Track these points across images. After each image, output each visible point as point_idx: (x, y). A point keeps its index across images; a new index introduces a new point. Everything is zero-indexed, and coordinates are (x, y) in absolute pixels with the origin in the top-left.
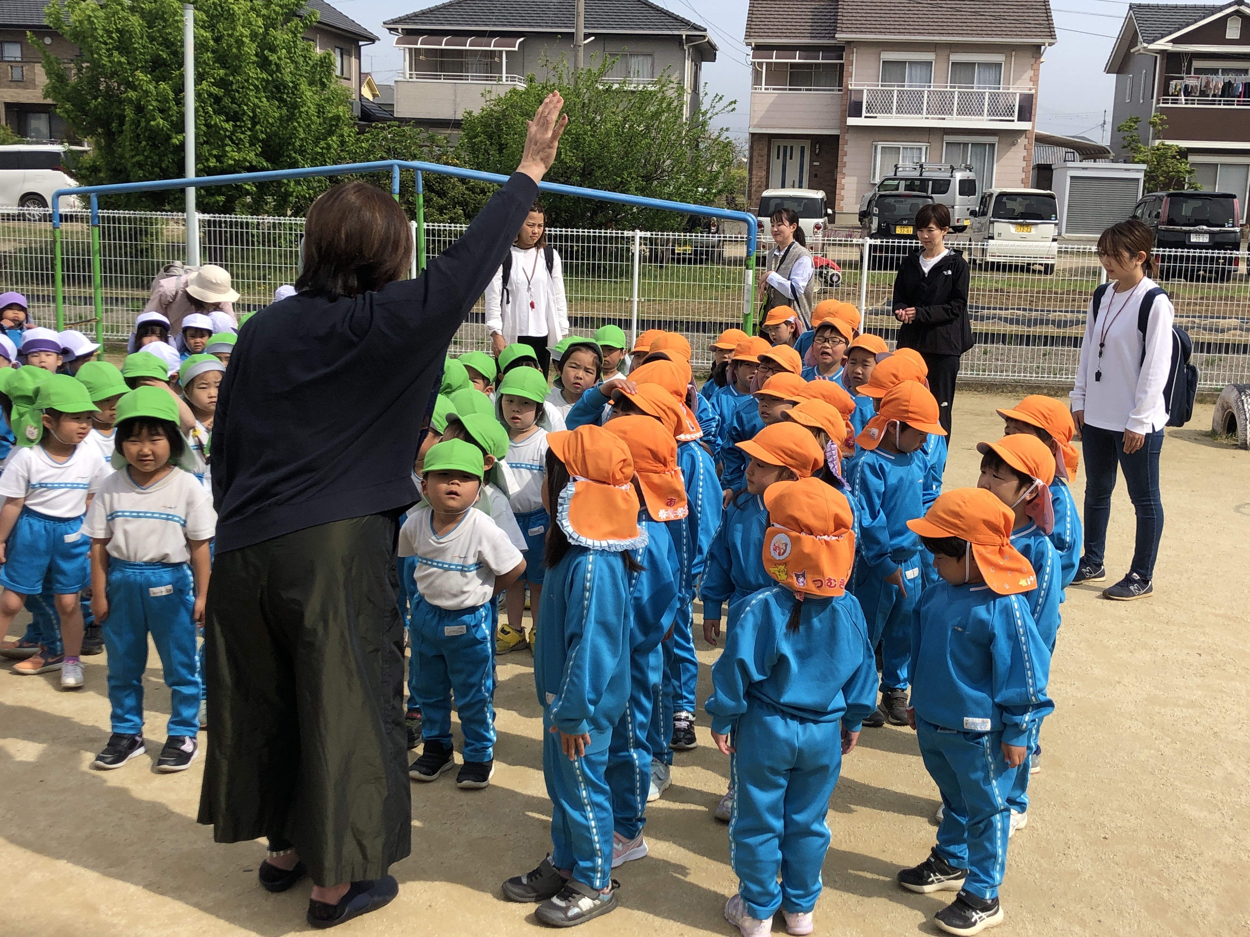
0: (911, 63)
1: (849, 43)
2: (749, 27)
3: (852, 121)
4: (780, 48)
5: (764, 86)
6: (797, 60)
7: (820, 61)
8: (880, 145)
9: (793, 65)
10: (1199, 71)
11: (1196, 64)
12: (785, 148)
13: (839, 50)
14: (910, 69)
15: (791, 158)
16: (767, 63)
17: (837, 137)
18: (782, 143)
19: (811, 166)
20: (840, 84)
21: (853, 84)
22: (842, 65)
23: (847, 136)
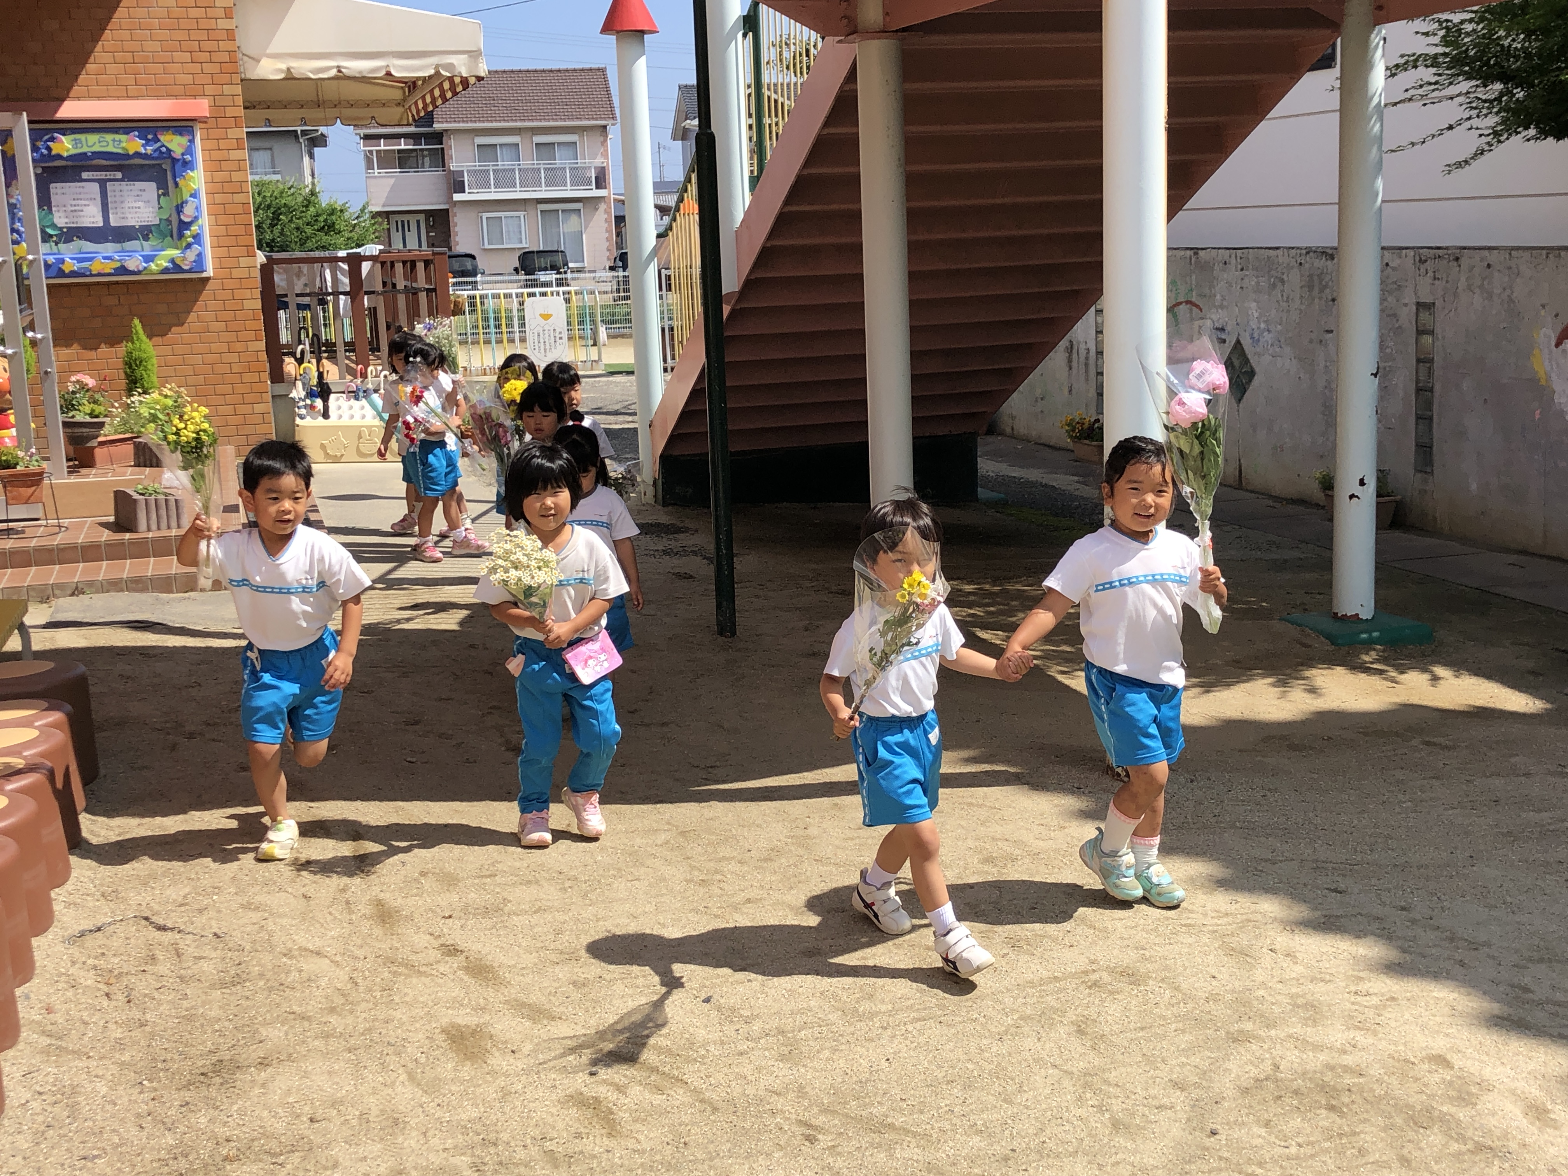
0: (501, 145)
1: (446, 131)
3: (457, 197)
4: (387, 137)
5: (376, 171)
6: (403, 147)
7: (423, 147)
8: (485, 215)
9: (399, 151)
12: (403, 222)
13: (438, 137)
14: (501, 150)
15: (409, 231)
16: (377, 151)
17: (447, 211)
18: (399, 218)
19: (428, 236)
20: (444, 166)
21: (453, 166)
22: (443, 149)
23: (455, 210)
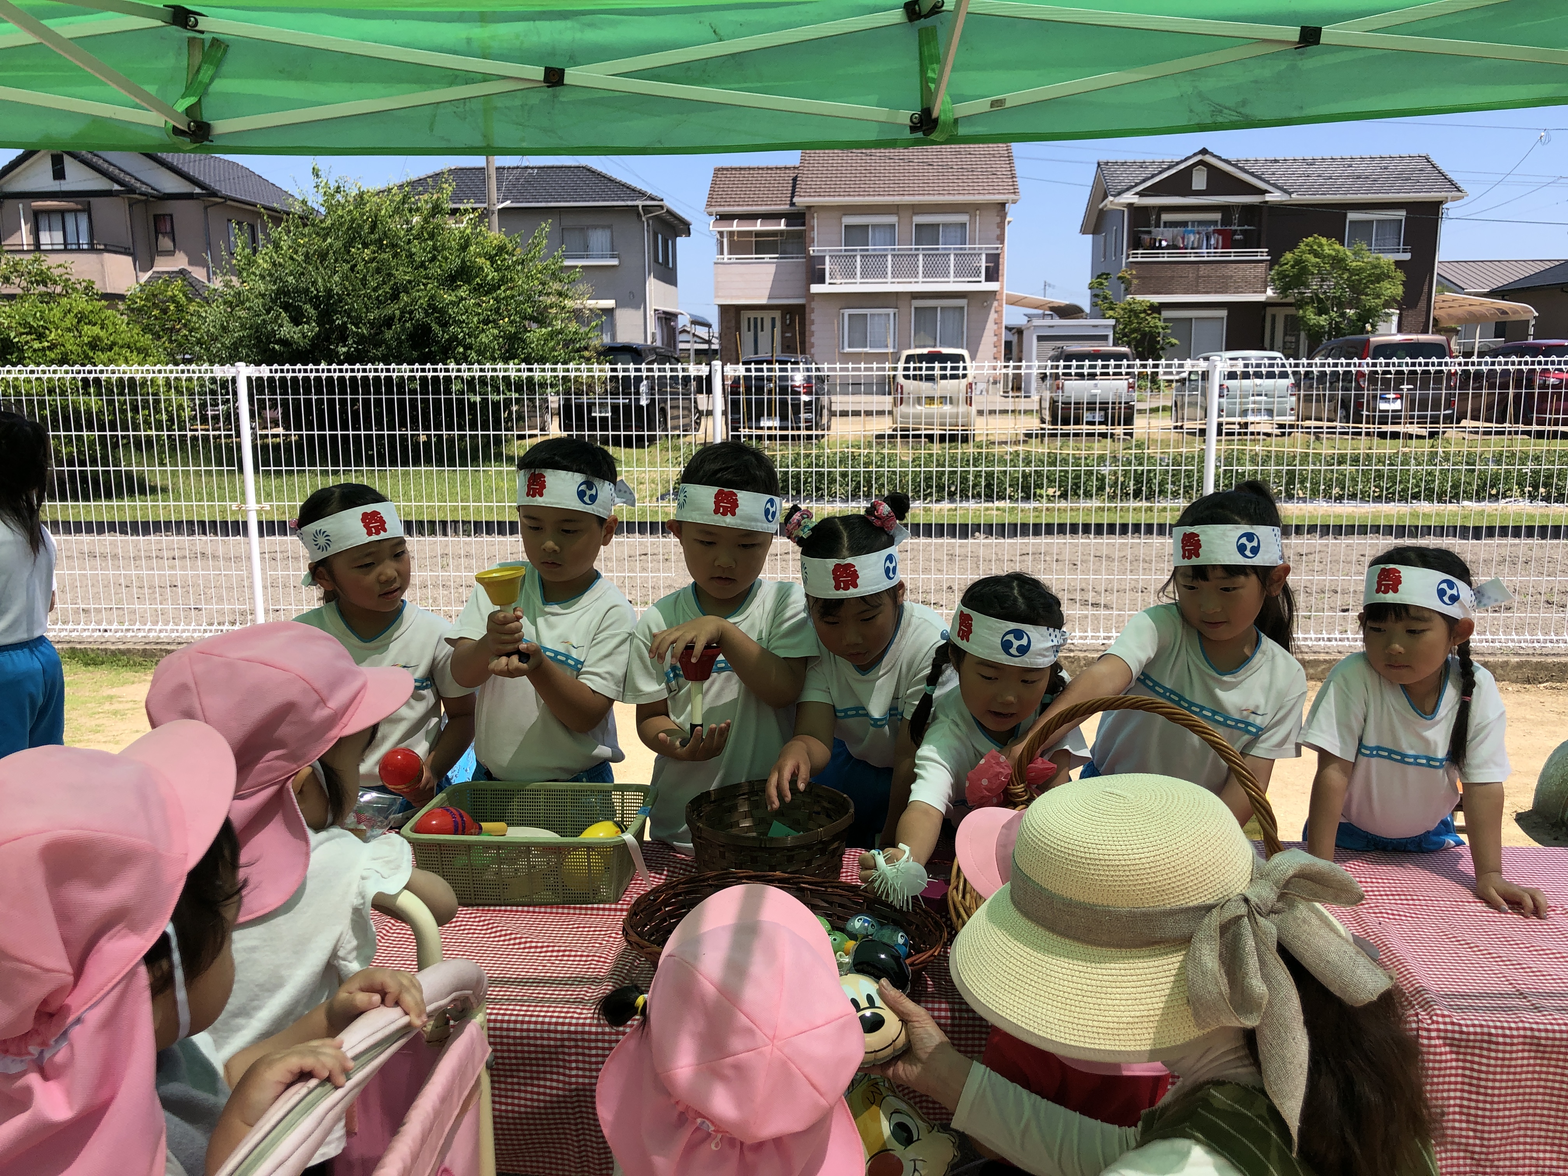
0: (874, 226)
1: (809, 208)
2: (711, 197)
3: (815, 288)
4: (741, 216)
5: (727, 256)
6: (758, 228)
7: (783, 228)
8: (847, 312)
9: (754, 233)
10: (1167, 224)
11: (1165, 217)
12: (755, 319)
13: (800, 216)
14: (873, 230)
15: (762, 330)
16: (730, 233)
17: (802, 307)
18: (752, 314)
19: (783, 337)
20: (803, 252)
21: (814, 250)
22: (804, 232)
23: (813, 305)
